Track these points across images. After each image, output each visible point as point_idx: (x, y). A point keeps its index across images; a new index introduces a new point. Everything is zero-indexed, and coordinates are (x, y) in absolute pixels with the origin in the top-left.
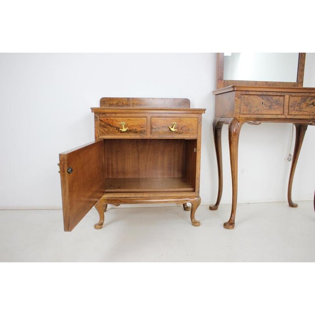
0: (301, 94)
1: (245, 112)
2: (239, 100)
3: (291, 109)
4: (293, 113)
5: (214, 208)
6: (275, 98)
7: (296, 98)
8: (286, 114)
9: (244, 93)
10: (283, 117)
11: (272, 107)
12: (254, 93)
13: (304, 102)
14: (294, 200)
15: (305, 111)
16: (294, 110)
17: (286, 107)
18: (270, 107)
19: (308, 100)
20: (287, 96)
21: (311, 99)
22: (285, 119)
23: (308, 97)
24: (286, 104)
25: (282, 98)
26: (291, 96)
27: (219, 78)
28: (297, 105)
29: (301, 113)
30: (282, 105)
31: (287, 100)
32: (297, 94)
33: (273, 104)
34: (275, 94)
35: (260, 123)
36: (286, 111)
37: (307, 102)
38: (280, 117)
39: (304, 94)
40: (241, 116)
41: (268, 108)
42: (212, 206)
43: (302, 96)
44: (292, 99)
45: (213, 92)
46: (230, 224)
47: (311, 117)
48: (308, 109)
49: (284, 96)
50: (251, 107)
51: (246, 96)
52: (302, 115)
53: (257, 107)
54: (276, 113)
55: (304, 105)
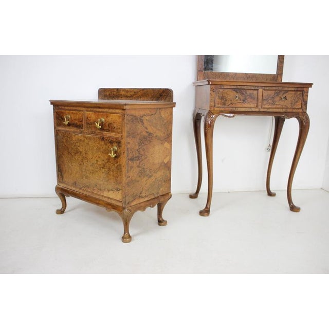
0: (274, 88)
1: (219, 105)
2: (213, 94)
3: (265, 102)
4: (266, 106)
5: (194, 196)
6: (249, 92)
7: (269, 92)
8: (260, 107)
9: (219, 87)
10: (257, 110)
11: (246, 101)
12: (229, 87)
13: (277, 96)
14: (272, 189)
15: (279, 105)
16: (268, 103)
17: (260, 101)
18: (244, 100)
19: (281, 93)
20: (261, 90)
21: (284, 93)
22: (259, 112)
23: (281, 91)
24: (260, 97)
25: (255, 92)
26: (265, 90)
27: (199, 69)
28: (270, 99)
29: (274, 106)
30: (256, 98)
31: (260, 94)
32: (270, 88)
33: (247, 98)
34: (249, 88)
35: (234, 116)
36: (260, 104)
37: (281, 96)
38: (254, 110)
39: (277, 88)
40: (216, 109)
41: (242, 101)
42: (192, 195)
43: (275, 90)
44: (266, 93)
45: (194, 83)
46: (205, 212)
47: (284, 110)
48: (281, 103)
49: (257, 90)
50: (226, 100)
51: (220, 90)
52: (275, 108)
53: (231, 100)
54: (250, 106)
55: (277, 99)
